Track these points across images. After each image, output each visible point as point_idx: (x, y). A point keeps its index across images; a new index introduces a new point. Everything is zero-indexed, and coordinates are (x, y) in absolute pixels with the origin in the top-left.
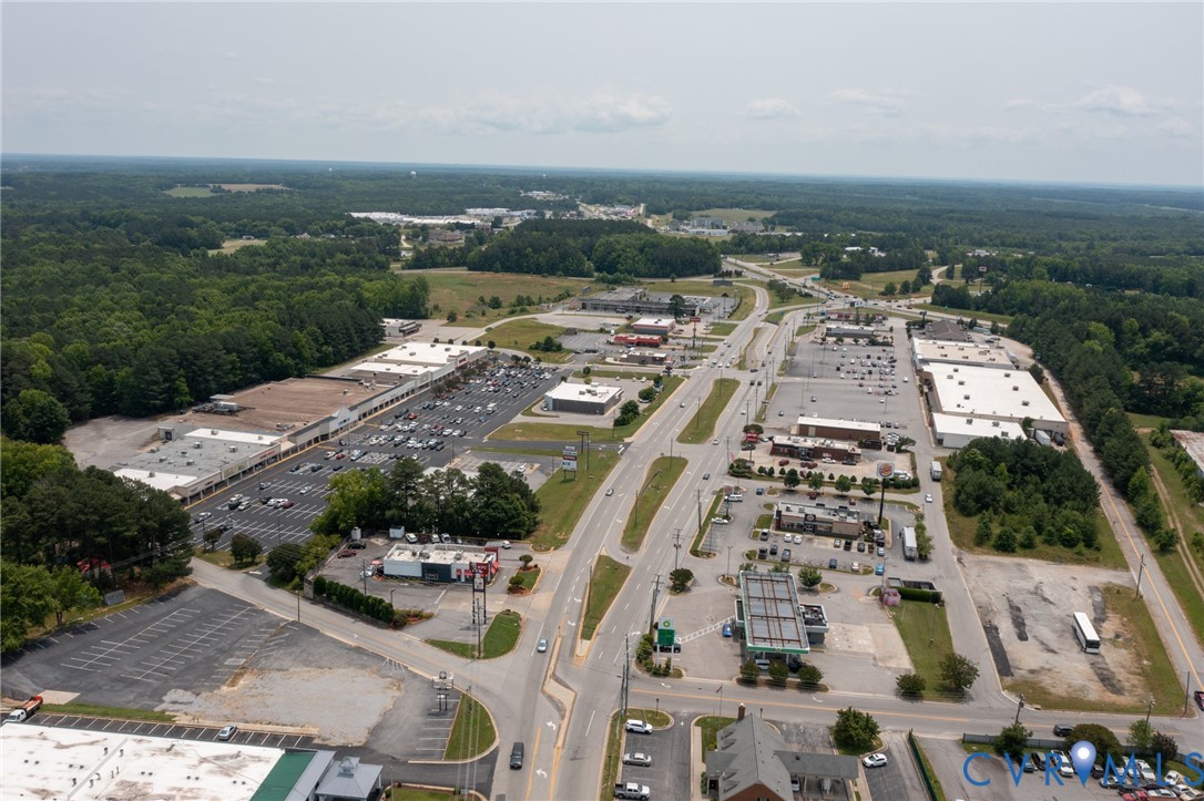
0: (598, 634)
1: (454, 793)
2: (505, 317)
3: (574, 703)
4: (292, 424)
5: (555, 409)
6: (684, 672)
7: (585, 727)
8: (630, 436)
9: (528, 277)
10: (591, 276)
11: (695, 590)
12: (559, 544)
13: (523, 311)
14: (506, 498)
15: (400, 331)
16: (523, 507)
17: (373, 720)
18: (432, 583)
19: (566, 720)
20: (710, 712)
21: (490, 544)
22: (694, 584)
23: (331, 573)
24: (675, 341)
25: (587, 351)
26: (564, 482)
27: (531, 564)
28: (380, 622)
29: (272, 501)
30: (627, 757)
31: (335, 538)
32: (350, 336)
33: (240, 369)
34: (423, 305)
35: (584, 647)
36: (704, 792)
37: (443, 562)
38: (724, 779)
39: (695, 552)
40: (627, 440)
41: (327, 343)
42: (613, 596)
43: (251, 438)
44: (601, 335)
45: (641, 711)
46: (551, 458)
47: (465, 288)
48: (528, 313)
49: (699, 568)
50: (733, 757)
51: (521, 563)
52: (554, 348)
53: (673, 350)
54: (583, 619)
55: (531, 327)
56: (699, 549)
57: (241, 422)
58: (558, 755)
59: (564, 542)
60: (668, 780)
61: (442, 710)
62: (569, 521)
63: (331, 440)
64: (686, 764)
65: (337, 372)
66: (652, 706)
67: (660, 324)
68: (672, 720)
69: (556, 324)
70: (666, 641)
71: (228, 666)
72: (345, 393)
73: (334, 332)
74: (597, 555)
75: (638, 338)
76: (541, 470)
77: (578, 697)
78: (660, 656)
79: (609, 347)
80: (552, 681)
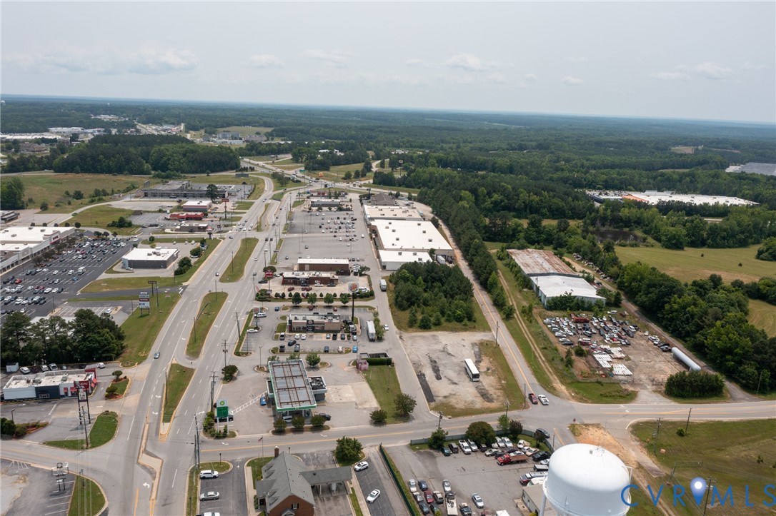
0: (175, 418)
2: (87, 205)
3: (161, 467)
5: (130, 267)
6: (236, 433)
7: (171, 482)
8: (187, 281)
9: (102, 176)
10: (150, 174)
11: (240, 379)
12: (141, 360)
13: (100, 200)
14: (99, 333)
15: (2, 219)
16: (111, 337)
18: (45, 401)
19: (157, 479)
20: (256, 456)
21: (88, 367)
22: (238, 375)
24: (214, 215)
25: (151, 226)
26: (142, 316)
27: (122, 376)
28: (5, 436)
30: (203, 496)
34: (20, 199)
35: (165, 428)
36: (256, 508)
37: (53, 384)
38: (269, 497)
39: (237, 353)
40: (184, 284)
42: (183, 390)
44: (160, 214)
45: (210, 463)
46: (130, 301)
47: (51, 185)
48: (105, 201)
49: (241, 363)
50: (273, 481)
52: (126, 225)
53: (212, 221)
54: (163, 409)
55: (106, 211)
56: (240, 351)
58: (153, 504)
59: (145, 358)
60: (232, 505)
61: (62, 491)
62: (147, 343)
64: (243, 492)
66: (217, 459)
67: (201, 204)
68: (231, 466)
69: (126, 208)
70: (223, 414)
74: (170, 363)
75: (187, 215)
76: (123, 310)
77: (164, 462)
78: (220, 425)
79: (166, 222)
80: (144, 455)
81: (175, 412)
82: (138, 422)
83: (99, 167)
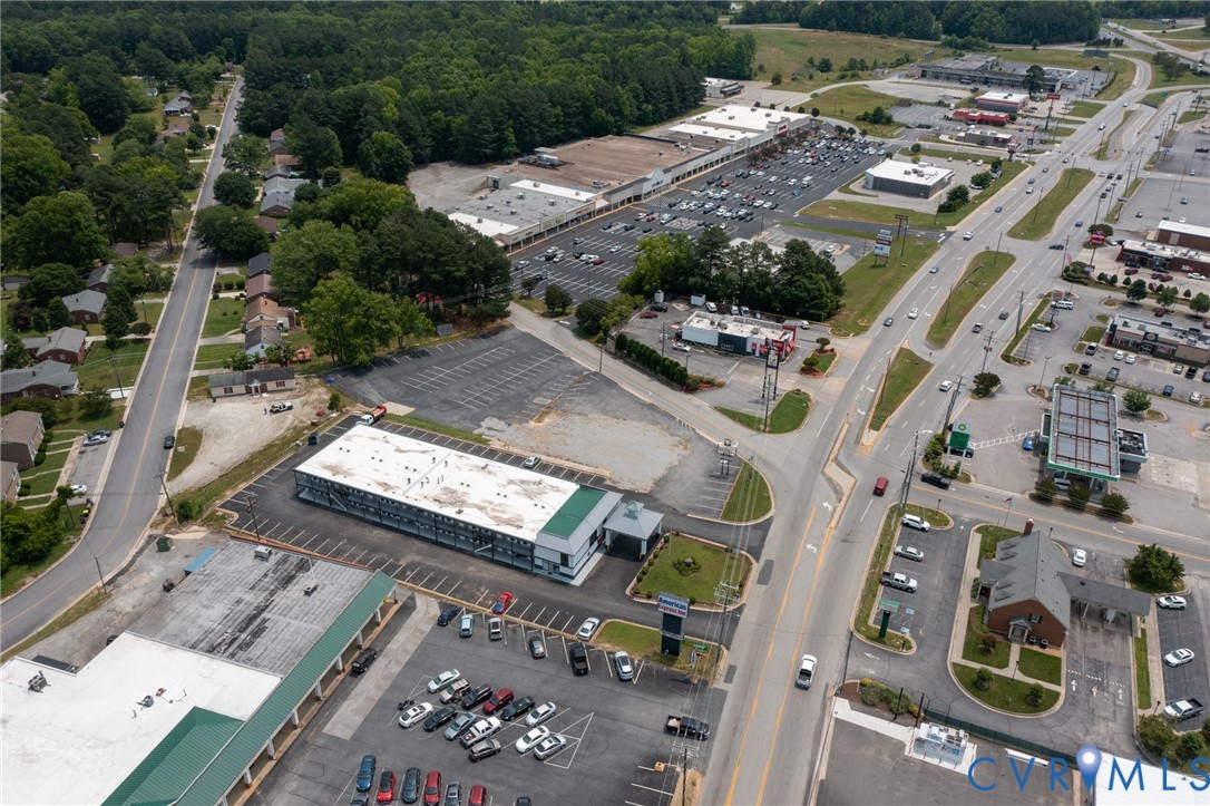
0: (887, 426)
1: (727, 550)
2: (834, 82)
3: (852, 489)
4: (606, 183)
5: (874, 188)
6: (972, 478)
7: (861, 513)
8: (954, 225)
9: (865, 38)
10: (938, 39)
11: (1000, 398)
12: (859, 330)
13: (855, 77)
14: (811, 278)
15: (722, 92)
16: (827, 288)
17: (660, 472)
18: (727, 354)
19: (843, 503)
20: (994, 522)
21: (788, 322)
22: (998, 391)
23: (633, 332)
24: (1025, 120)
25: (920, 126)
26: (874, 267)
27: (828, 347)
28: (674, 384)
29: (584, 257)
30: (899, 549)
31: (639, 298)
32: (671, 95)
33: (563, 122)
34: (748, 65)
35: (870, 437)
36: (973, 597)
37: (740, 335)
38: (997, 588)
39: (1006, 358)
40: (950, 229)
41: (647, 101)
42: (909, 390)
43: (569, 193)
44: (939, 108)
45: (921, 508)
46: (864, 240)
47: (795, 48)
48: (860, 79)
49: (1009, 376)
50: (1011, 569)
51: (818, 346)
52: (883, 121)
53: (1021, 130)
54: (873, 410)
55: (859, 94)
56: (1012, 355)
57: (561, 176)
58: (830, 534)
59: (865, 329)
60: (938, 578)
61: (724, 475)
62: (873, 307)
63: (644, 201)
64: (959, 567)
65: (654, 132)
66: (933, 505)
67: (1010, 99)
68: (952, 522)
69: (889, 93)
70: (960, 444)
71: (536, 404)
72: (661, 154)
73: (655, 90)
74: (898, 346)
75: (981, 115)
76: (851, 252)
77: (858, 484)
78: (950, 458)
79: (946, 123)
80: (834, 464)
81: (889, 418)
82: (835, 418)
83: (863, 22)
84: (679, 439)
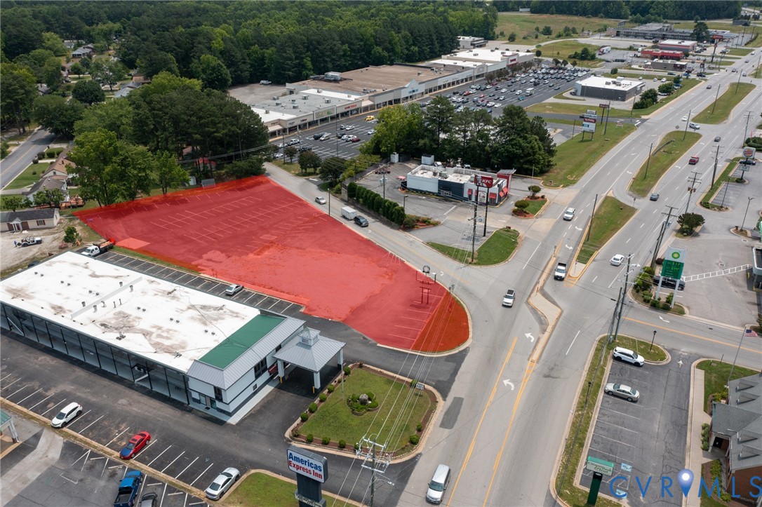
0: (594, 260)
1: (411, 385)
2: (553, 39)
3: (558, 319)
4: (373, 90)
5: (582, 95)
6: (686, 310)
7: (567, 345)
8: (648, 114)
9: (576, 18)
10: (626, 18)
11: (703, 236)
12: (568, 183)
13: (568, 35)
15: (472, 44)
18: (446, 199)
19: (547, 334)
20: (717, 357)
21: (502, 172)
22: (703, 230)
23: (366, 183)
24: (696, 57)
25: (616, 61)
26: (582, 141)
27: (539, 195)
28: (393, 223)
29: (345, 137)
30: (610, 387)
32: (432, 41)
33: (350, 56)
35: (577, 269)
36: (705, 449)
37: (458, 181)
39: (705, 204)
40: (643, 117)
41: (414, 44)
42: (615, 230)
43: (343, 96)
44: (630, 52)
45: (634, 341)
46: (573, 126)
47: (525, 23)
48: (572, 37)
49: (709, 217)
51: (530, 193)
52: (589, 57)
53: (693, 62)
54: (581, 245)
55: (571, 45)
56: (710, 202)
57: (340, 87)
58: (530, 369)
59: (574, 182)
60: (658, 423)
62: (581, 167)
63: (402, 104)
64: (682, 409)
65: (420, 64)
66: (647, 338)
67: (683, 44)
68: (669, 357)
69: (593, 44)
72: (419, 74)
73: (421, 36)
74: (604, 195)
76: (563, 133)
77: (564, 314)
78: (661, 290)
79: (635, 59)
80: (539, 294)
81: (596, 253)
82: (541, 255)
83: (575, 8)
84: (385, 269)
